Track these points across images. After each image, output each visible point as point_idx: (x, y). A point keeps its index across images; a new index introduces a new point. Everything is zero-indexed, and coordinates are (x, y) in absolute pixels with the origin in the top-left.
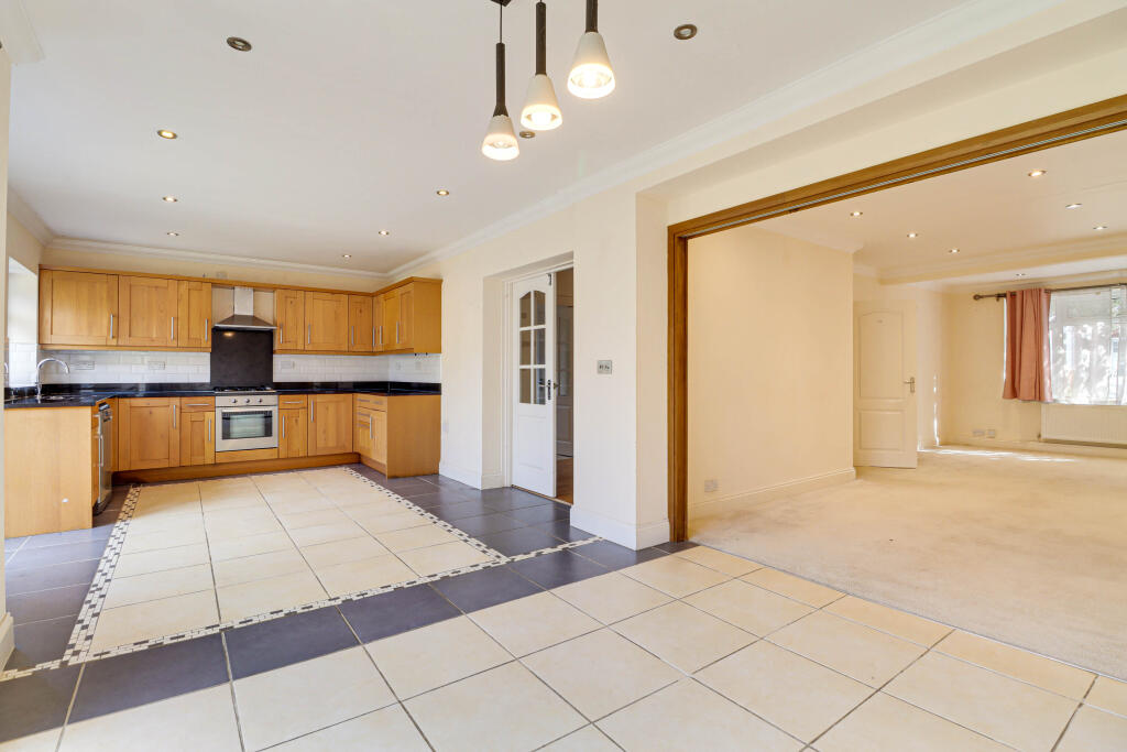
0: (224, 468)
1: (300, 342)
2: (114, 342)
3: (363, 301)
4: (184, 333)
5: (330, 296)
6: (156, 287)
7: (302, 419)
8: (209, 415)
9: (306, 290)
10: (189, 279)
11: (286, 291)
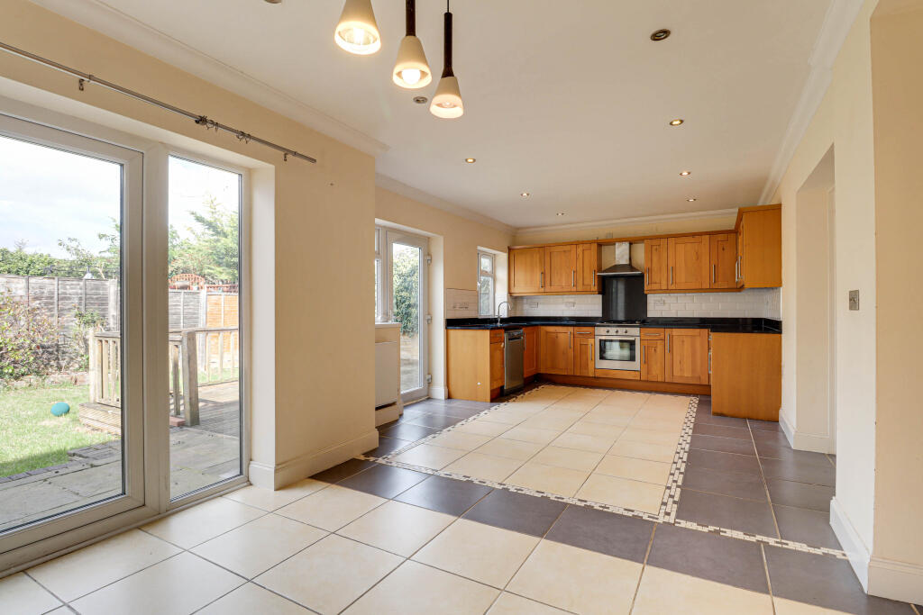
0: (601, 381)
1: (664, 282)
2: (542, 290)
3: (725, 239)
4: (580, 281)
5: (691, 239)
6: (565, 251)
7: (660, 348)
8: (591, 341)
9: (668, 237)
10: (583, 243)
11: (654, 241)
